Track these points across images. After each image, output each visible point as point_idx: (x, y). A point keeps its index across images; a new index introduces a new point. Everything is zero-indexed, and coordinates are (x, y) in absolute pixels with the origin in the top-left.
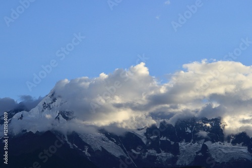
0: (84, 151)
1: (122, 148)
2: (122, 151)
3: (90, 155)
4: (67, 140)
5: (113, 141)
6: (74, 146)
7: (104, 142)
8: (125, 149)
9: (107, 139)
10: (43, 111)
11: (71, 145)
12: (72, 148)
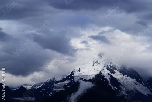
0: (122, 92)
1: (149, 89)
2: (149, 91)
3: (126, 94)
4: (110, 84)
5: (142, 84)
6: (115, 89)
7: (136, 85)
8: (151, 89)
9: (138, 83)
10: (93, 65)
11: (113, 88)
12: (114, 89)
